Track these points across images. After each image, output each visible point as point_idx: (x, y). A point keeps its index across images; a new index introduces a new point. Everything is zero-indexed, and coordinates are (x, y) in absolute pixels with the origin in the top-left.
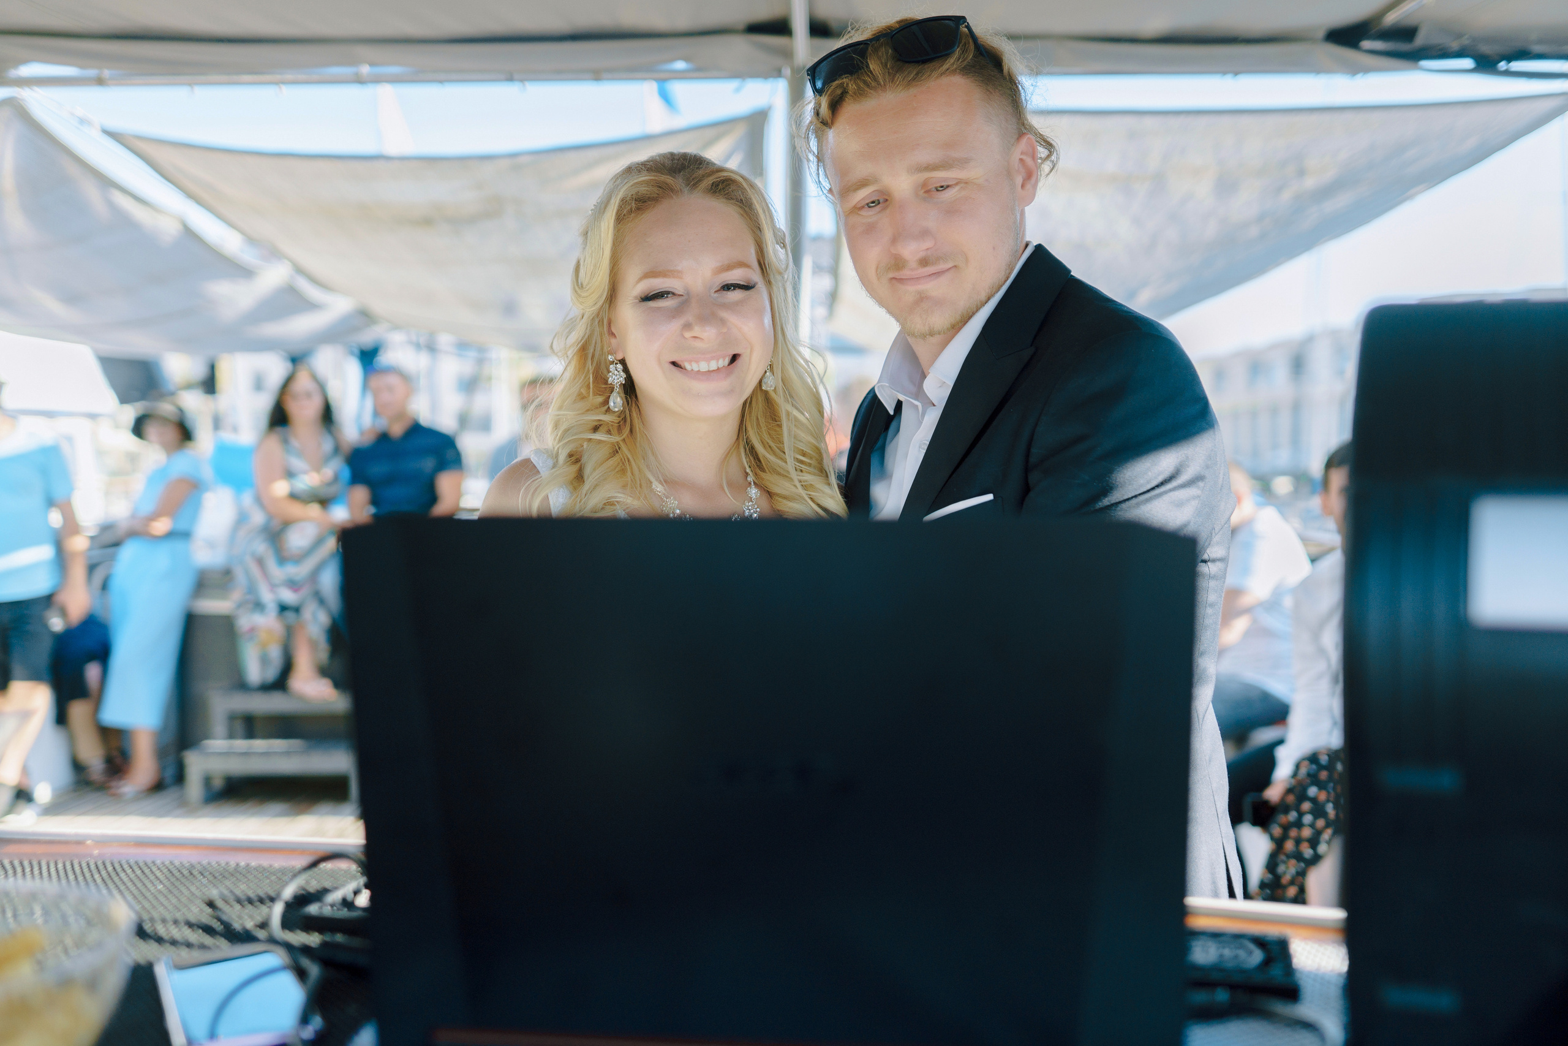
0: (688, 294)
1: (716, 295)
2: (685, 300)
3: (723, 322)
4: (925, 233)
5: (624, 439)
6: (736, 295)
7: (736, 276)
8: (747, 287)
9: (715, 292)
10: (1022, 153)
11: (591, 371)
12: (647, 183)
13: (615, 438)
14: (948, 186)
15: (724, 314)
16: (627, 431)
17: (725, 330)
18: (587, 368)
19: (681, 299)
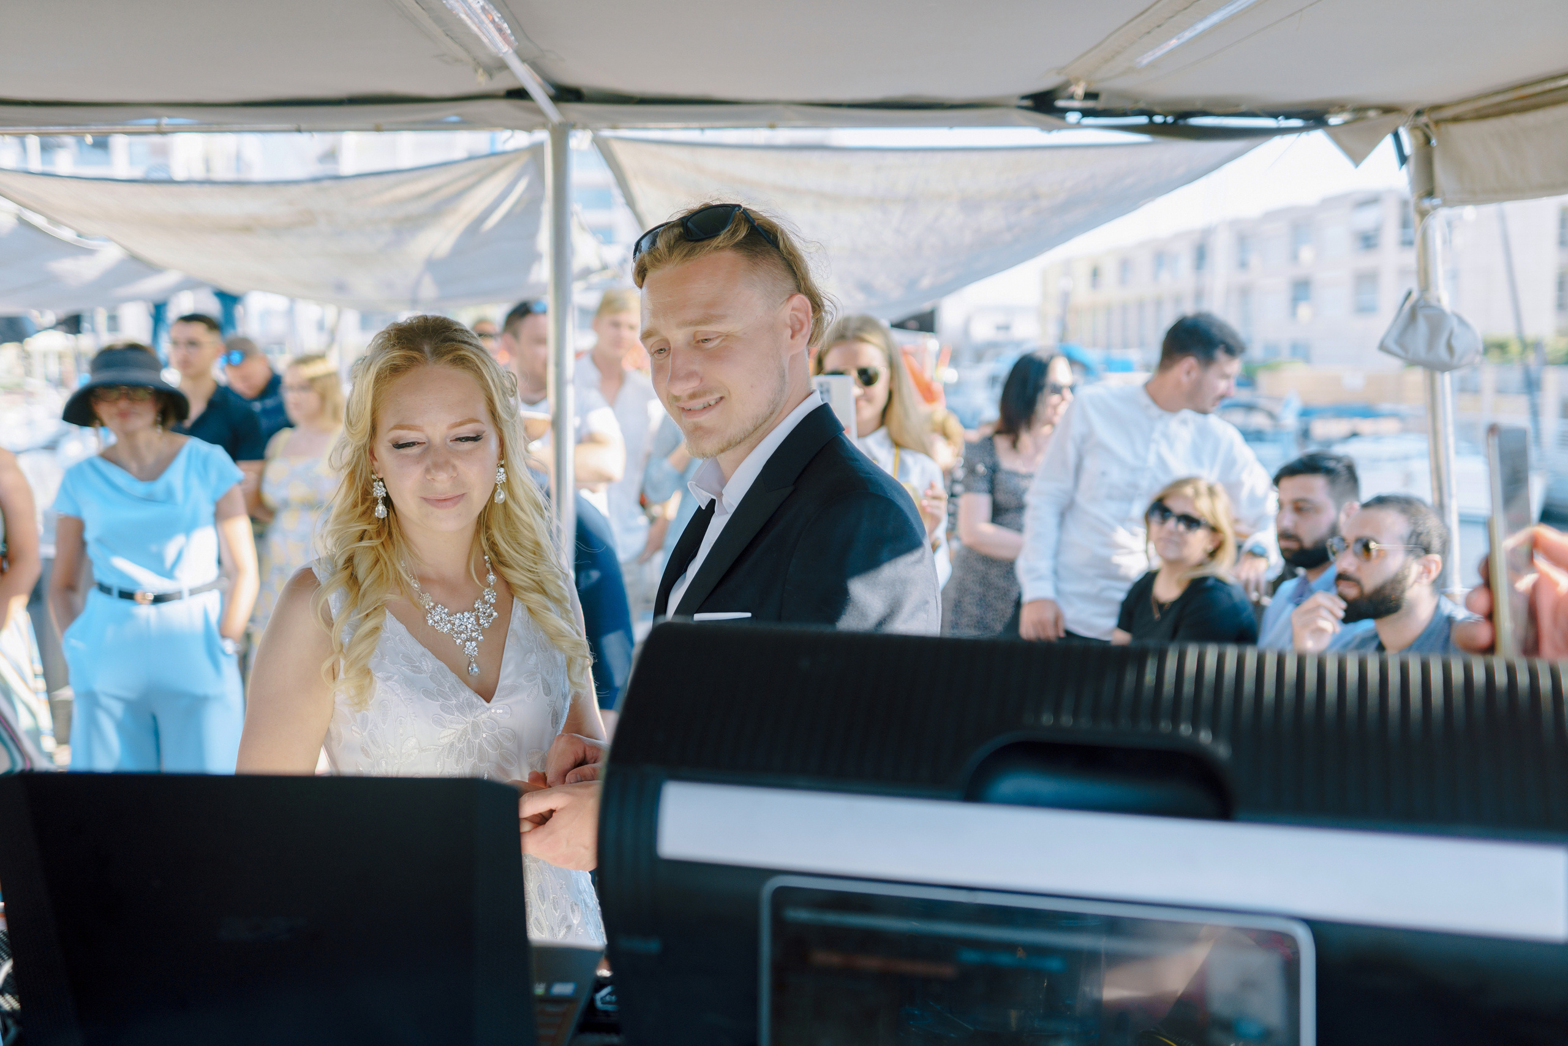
0: (429, 441)
1: (451, 443)
2: (426, 446)
3: (454, 467)
4: (690, 375)
5: (382, 543)
6: (468, 445)
7: (466, 430)
8: (476, 439)
9: (451, 441)
10: (793, 309)
11: (360, 488)
12: (400, 356)
13: (376, 542)
14: (710, 339)
15: (457, 462)
16: (385, 536)
17: (455, 475)
18: (356, 484)
19: (424, 446)
